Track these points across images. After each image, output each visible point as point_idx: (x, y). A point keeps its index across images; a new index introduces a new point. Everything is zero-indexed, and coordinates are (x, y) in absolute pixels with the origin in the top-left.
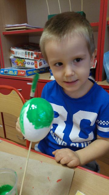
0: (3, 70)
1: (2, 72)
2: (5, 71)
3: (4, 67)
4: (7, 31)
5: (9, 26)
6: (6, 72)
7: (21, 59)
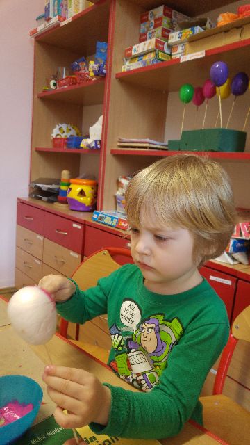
0: (98, 214)
1: (95, 216)
2: (100, 215)
3: (101, 209)
4: (120, 149)
5: (125, 140)
6: (101, 218)
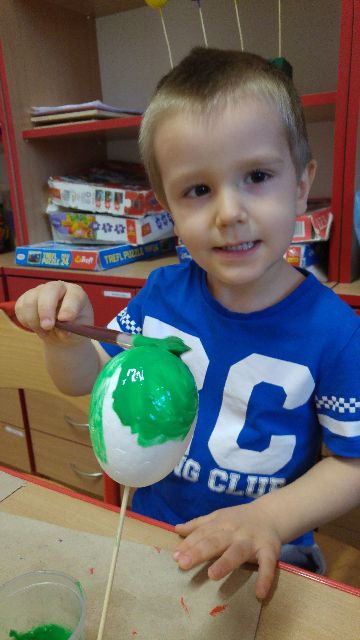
0: (25, 252)
1: (21, 257)
2: (31, 253)
4: (36, 128)
5: (43, 109)
6: (34, 258)
7: (83, 215)
